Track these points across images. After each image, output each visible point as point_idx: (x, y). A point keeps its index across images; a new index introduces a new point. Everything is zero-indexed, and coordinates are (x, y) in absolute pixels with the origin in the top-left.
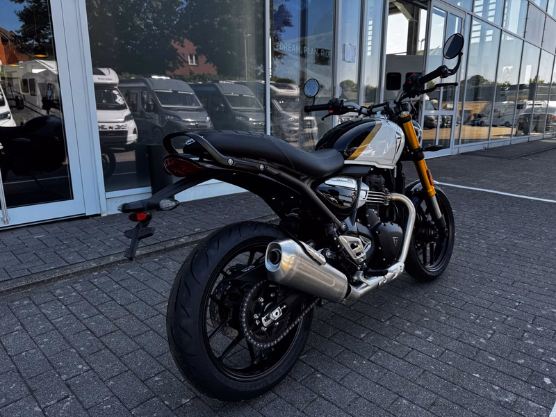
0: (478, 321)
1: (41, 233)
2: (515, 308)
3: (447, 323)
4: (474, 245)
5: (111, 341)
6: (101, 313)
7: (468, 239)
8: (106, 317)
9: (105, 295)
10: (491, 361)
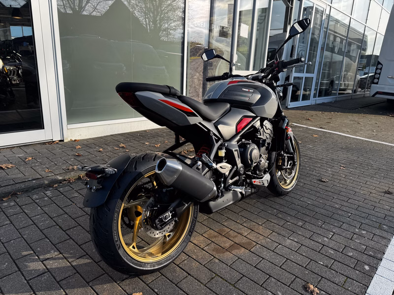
0: (323, 226)
1: (21, 153)
3: (303, 226)
6: (66, 213)
7: (320, 167)
8: (70, 216)
9: (68, 200)
10: (331, 253)
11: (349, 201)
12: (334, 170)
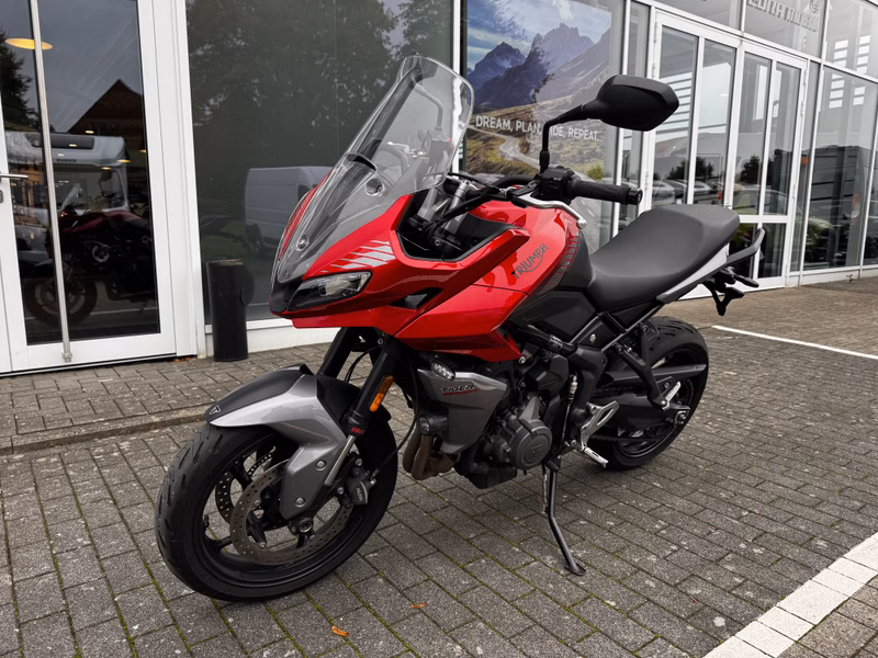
0: (664, 532)
1: (108, 377)
2: (738, 519)
3: (613, 530)
4: (732, 426)
5: (133, 514)
6: (138, 480)
7: (728, 416)
8: (142, 485)
9: (154, 458)
10: (648, 586)
11: (760, 487)
12: (761, 423)
